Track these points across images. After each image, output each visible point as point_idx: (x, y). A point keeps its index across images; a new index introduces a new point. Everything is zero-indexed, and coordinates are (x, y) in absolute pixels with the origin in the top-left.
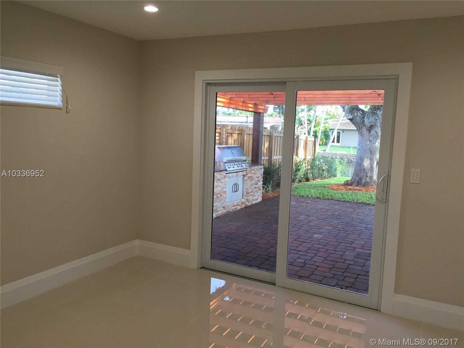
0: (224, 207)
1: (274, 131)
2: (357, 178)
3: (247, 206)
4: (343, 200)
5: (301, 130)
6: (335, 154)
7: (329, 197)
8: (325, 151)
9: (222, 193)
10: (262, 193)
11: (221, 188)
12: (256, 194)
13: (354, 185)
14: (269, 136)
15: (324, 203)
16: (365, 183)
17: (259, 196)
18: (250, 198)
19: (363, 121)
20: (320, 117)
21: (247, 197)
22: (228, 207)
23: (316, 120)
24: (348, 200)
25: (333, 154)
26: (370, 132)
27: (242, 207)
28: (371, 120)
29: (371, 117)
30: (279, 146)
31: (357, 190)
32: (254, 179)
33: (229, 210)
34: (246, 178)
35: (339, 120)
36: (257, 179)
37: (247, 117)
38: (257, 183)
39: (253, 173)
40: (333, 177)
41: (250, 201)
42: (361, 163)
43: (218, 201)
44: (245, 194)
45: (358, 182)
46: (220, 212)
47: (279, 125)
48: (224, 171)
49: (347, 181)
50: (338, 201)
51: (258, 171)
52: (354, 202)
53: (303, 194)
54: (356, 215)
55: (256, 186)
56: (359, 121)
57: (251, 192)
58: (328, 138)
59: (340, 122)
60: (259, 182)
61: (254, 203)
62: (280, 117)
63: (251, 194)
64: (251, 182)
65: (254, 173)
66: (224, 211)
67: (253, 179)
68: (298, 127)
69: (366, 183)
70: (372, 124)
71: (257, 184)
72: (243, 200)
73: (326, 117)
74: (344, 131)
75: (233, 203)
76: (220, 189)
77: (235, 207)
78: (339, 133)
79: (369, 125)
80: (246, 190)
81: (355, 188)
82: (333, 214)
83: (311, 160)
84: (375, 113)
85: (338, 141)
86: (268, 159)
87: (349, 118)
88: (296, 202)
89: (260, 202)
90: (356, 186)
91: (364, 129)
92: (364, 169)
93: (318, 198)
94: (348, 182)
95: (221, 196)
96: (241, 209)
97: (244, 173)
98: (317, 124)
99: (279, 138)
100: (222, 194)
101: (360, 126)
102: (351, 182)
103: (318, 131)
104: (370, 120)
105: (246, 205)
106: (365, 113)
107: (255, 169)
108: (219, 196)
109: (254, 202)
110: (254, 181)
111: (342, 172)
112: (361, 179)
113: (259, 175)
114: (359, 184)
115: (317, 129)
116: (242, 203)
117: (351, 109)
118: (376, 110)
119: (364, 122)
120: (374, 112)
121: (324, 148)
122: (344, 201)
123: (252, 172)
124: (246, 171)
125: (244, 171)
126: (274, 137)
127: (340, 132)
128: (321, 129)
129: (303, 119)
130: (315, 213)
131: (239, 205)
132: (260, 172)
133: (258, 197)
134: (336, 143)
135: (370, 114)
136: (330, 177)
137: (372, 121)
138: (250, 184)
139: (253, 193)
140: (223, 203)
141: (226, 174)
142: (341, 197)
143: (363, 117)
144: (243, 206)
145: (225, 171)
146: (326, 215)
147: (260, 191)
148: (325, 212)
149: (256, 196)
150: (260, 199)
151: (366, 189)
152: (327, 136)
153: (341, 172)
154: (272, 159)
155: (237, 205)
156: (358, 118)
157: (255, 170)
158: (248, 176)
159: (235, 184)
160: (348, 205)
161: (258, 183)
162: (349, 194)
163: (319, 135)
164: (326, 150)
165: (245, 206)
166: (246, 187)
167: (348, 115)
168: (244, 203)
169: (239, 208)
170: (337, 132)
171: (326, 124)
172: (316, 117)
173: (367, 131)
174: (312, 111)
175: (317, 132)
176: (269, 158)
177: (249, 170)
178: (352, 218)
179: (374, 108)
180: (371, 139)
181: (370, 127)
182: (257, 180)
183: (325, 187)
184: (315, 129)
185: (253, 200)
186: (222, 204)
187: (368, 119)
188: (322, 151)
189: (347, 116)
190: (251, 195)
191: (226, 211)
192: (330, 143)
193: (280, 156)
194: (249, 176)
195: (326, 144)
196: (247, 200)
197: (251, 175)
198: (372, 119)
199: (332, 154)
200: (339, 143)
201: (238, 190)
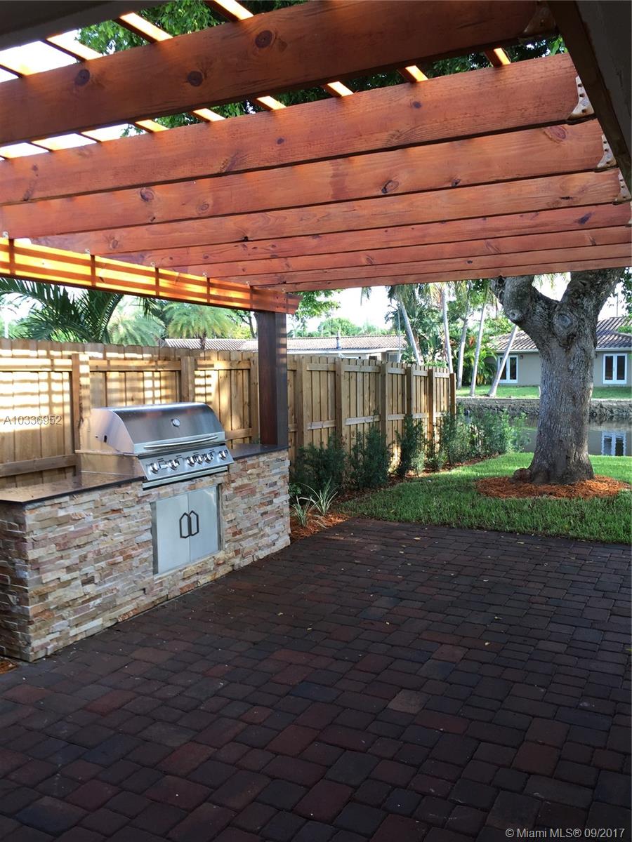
0: (144, 589)
1: (390, 363)
2: (545, 462)
3: (236, 568)
4: (508, 528)
5: (440, 358)
6: (508, 401)
7: (474, 520)
8: (488, 395)
9: (133, 549)
10: (288, 525)
11: (126, 534)
12: (267, 530)
13: (539, 479)
14: (332, 371)
15: (456, 541)
16: (565, 473)
17: (278, 534)
18: (247, 545)
19: (551, 324)
20: (475, 331)
21: (236, 543)
22: (162, 586)
23: (467, 338)
24: (522, 528)
25: (504, 402)
26: (568, 351)
27: (217, 576)
28: (569, 322)
29: (568, 315)
30: (362, 393)
31: (545, 493)
32: (257, 490)
33: (164, 593)
34: (226, 493)
35: (511, 337)
36: (267, 490)
37: (337, 338)
38: (268, 499)
39: (251, 474)
40: (497, 454)
41: (249, 553)
42: (552, 425)
43: (115, 574)
44: (227, 536)
45: (548, 472)
46: (129, 608)
47: (398, 351)
48: (133, 484)
49: (522, 470)
50: (497, 530)
51: (271, 467)
52: (536, 535)
53: (407, 515)
54: (541, 586)
55: (269, 508)
56: (540, 326)
57: (250, 529)
58: (493, 370)
59: (514, 338)
60: (275, 497)
61: (261, 558)
62: (397, 335)
63: (250, 533)
64: (246, 500)
65: (258, 475)
66: (145, 601)
67: (253, 492)
68: (435, 353)
69: (567, 473)
70: (572, 331)
71: (271, 502)
72: (221, 555)
73: (488, 330)
74: (524, 356)
75: (180, 571)
76: (122, 538)
77: (188, 582)
78: (513, 360)
79: (564, 333)
80: (230, 525)
81: (542, 488)
82: (474, 587)
83: (441, 421)
84: (577, 304)
85: (513, 376)
86: (333, 426)
87: (515, 318)
88: (382, 544)
89: (282, 551)
90: (543, 483)
91: (554, 344)
92: (561, 441)
93: (444, 524)
94: (524, 473)
95: (130, 557)
96: (215, 580)
97: (220, 480)
98: (471, 347)
99: (360, 375)
100: (133, 552)
101: (545, 337)
102: (531, 475)
103: (473, 358)
104: (566, 321)
105: (233, 566)
106: (554, 306)
107: (259, 463)
108: (120, 559)
109: (262, 554)
110: (258, 495)
111: (517, 441)
112: (553, 465)
113: (276, 478)
114: (548, 478)
115: (471, 354)
116: (218, 565)
117: (519, 298)
118: (579, 297)
119: (553, 327)
120: (575, 301)
121: (485, 390)
122: (511, 532)
123: (249, 472)
124: (225, 473)
125: (220, 474)
126: (343, 373)
127: (515, 358)
128: (478, 354)
129: (443, 338)
130: (422, 584)
131: (206, 572)
132: (278, 470)
133: (275, 537)
134: (508, 380)
135: (565, 306)
136: (490, 455)
137: (572, 324)
138: (244, 506)
139: (256, 531)
140: (139, 577)
141: (144, 489)
142: (505, 518)
143: (550, 316)
144: (222, 571)
145: (140, 483)
146: (453, 590)
147: (281, 519)
148: (453, 577)
149: (269, 536)
150: (283, 541)
151: (568, 490)
152: (491, 367)
153: (514, 442)
154: (343, 426)
155: (197, 573)
156: (537, 318)
157: (259, 466)
158: (233, 485)
159: (185, 514)
160: (520, 546)
161: (275, 500)
162: (526, 507)
163: (476, 365)
164: (491, 395)
165: (230, 569)
166: (231, 516)
167: (511, 312)
168: (224, 563)
169: (204, 580)
170: (511, 358)
171: (488, 344)
172: (469, 331)
173: (561, 348)
174: (459, 320)
175: (472, 360)
176: (335, 423)
177: (237, 467)
178: (529, 601)
179: (574, 294)
180: (572, 367)
181: (568, 338)
182: (270, 493)
183: (468, 489)
184: (466, 355)
185: (260, 549)
186: (135, 582)
187: (563, 320)
188: (483, 397)
189: (511, 316)
190: (250, 536)
191: (155, 598)
192: (498, 380)
193: (364, 418)
194: (240, 486)
195: (490, 383)
196: (237, 552)
197: (246, 481)
198: (570, 319)
199: (502, 401)
200: (515, 378)
201: (198, 532)
